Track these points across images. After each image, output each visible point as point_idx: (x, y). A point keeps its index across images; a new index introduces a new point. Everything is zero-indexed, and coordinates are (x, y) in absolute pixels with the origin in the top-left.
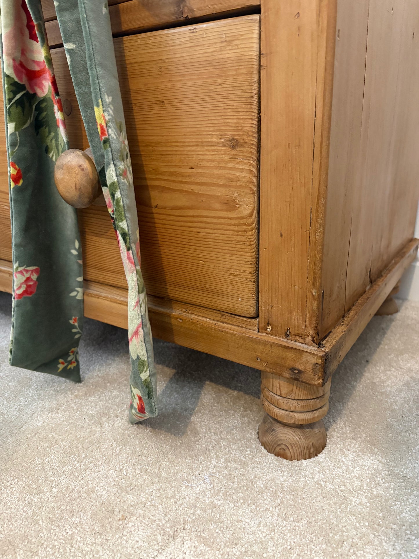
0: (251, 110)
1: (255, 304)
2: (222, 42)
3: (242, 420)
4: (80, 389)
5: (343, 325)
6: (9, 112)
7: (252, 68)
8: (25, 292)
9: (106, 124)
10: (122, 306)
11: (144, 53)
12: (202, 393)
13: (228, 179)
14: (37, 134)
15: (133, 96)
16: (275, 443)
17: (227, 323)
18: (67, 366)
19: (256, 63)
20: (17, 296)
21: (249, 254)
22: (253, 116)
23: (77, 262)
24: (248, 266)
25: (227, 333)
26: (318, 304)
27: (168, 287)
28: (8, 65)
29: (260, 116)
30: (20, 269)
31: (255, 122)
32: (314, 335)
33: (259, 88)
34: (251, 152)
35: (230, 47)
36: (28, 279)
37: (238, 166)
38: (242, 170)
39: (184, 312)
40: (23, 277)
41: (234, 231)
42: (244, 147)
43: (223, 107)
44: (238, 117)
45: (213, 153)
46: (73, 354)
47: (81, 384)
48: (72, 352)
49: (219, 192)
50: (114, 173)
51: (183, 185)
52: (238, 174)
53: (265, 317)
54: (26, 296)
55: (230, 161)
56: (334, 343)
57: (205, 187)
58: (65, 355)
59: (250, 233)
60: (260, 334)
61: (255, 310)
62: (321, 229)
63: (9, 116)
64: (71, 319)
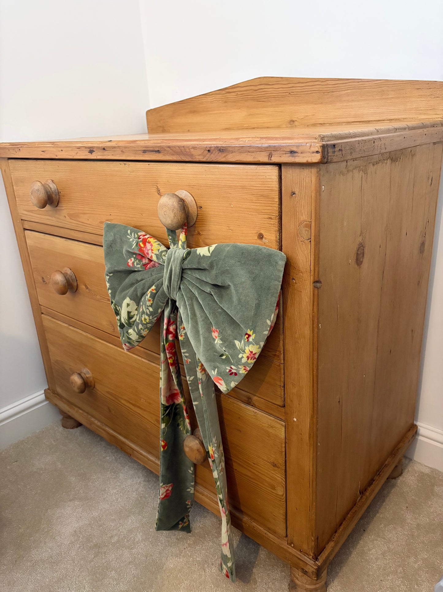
0: (282, 456)
1: (285, 532)
3: (281, 574)
4: (190, 539)
5: (333, 540)
6: (163, 419)
7: (282, 441)
8: (165, 496)
9: (214, 453)
13: (272, 477)
14: (174, 420)
18: (184, 525)
19: (284, 441)
20: (161, 498)
21: (282, 511)
22: (283, 459)
23: (192, 476)
24: (282, 515)
25: (271, 541)
26: (314, 543)
27: (241, 505)
28: (164, 400)
29: (286, 460)
30: (163, 486)
31: (284, 461)
33: (286, 449)
34: (282, 472)
35: (272, 429)
36: (167, 490)
37: (276, 474)
38: (278, 477)
39: (250, 520)
40: (164, 489)
41: (275, 498)
42: (278, 468)
43: (270, 449)
44: (276, 456)
45: (264, 463)
46: (187, 518)
47: (189, 534)
48: (187, 516)
49: (267, 479)
50: (217, 474)
51: (250, 468)
52: (276, 477)
53: (290, 539)
54: (166, 498)
55: (272, 471)
56: (324, 558)
57: (260, 474)
58: (182, 520)
59: (282, 502)
60: (288, 546)
61: (285, 534)
62: (315, 514)
63: (163, 420)
64: (187, 501)
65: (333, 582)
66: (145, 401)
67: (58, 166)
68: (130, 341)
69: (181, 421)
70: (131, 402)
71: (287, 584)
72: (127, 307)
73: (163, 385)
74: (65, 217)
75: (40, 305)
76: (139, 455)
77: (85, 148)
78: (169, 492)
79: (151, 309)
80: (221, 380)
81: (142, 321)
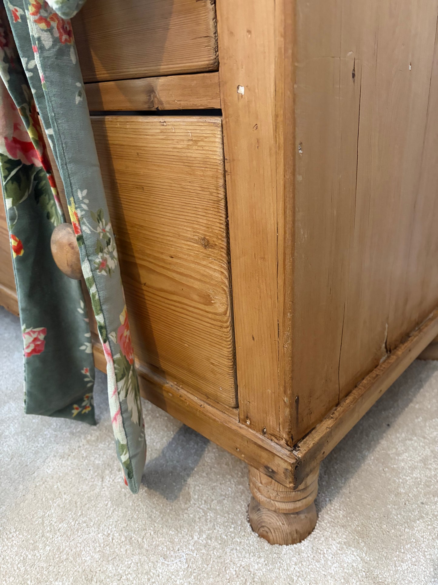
0: (219, 214)
1: (234, 396)
2: (189, 140)
3: (237, 488)
5: (332, 418)
6: (6, 189)
7: (217, 172)
8: (34, 351)
9: (79, 221)
11: (123, 137)
12: (206, 449)
13: (203, 275)
14: (38, 202)
15: (117, 176)
16: (259, 524)
17: (212, 406)
18: (82, 411)
19: (221, 168)
20: (27, 355)
21: (225, 349)
22: (221, 220)
23: (84, 320)
24: (226, 360)
25: (210, 418)
26: (290, 411)
27: (160, 360)
29: (228, 221)
30: (28, 330)
31: (223, 227)
32: (288, 439)
33: (226, 192)
34: (221, 255)
35: (196, 147)
36: (35, 339)
37: (210, 265)
38: (215, 270)
39: (176, 385)
40: (30, 337)
41: (212, 324)
42: (214, 249)
43: (194, 206)
44: (208, 218)
45: (189, 248)
46: (88, 400)
47: (95, 427)
48: (88, 397)
49: (197, 285)
50: (89, 269)
51: (165, 271)
52: (211, 272)
53: (244, 411)
54: (35, 354)
55: (204, 260)
56: (311, 445)
57: (184, 278)
58: (79, 401)
59: (225, 330)
60: (240, 425)
61: (235, 401)
62: (290, 341)
63: (6, 192)
64: (83, 369)
65: (331, 504)
69: (52, 207)
71: (244, 504)
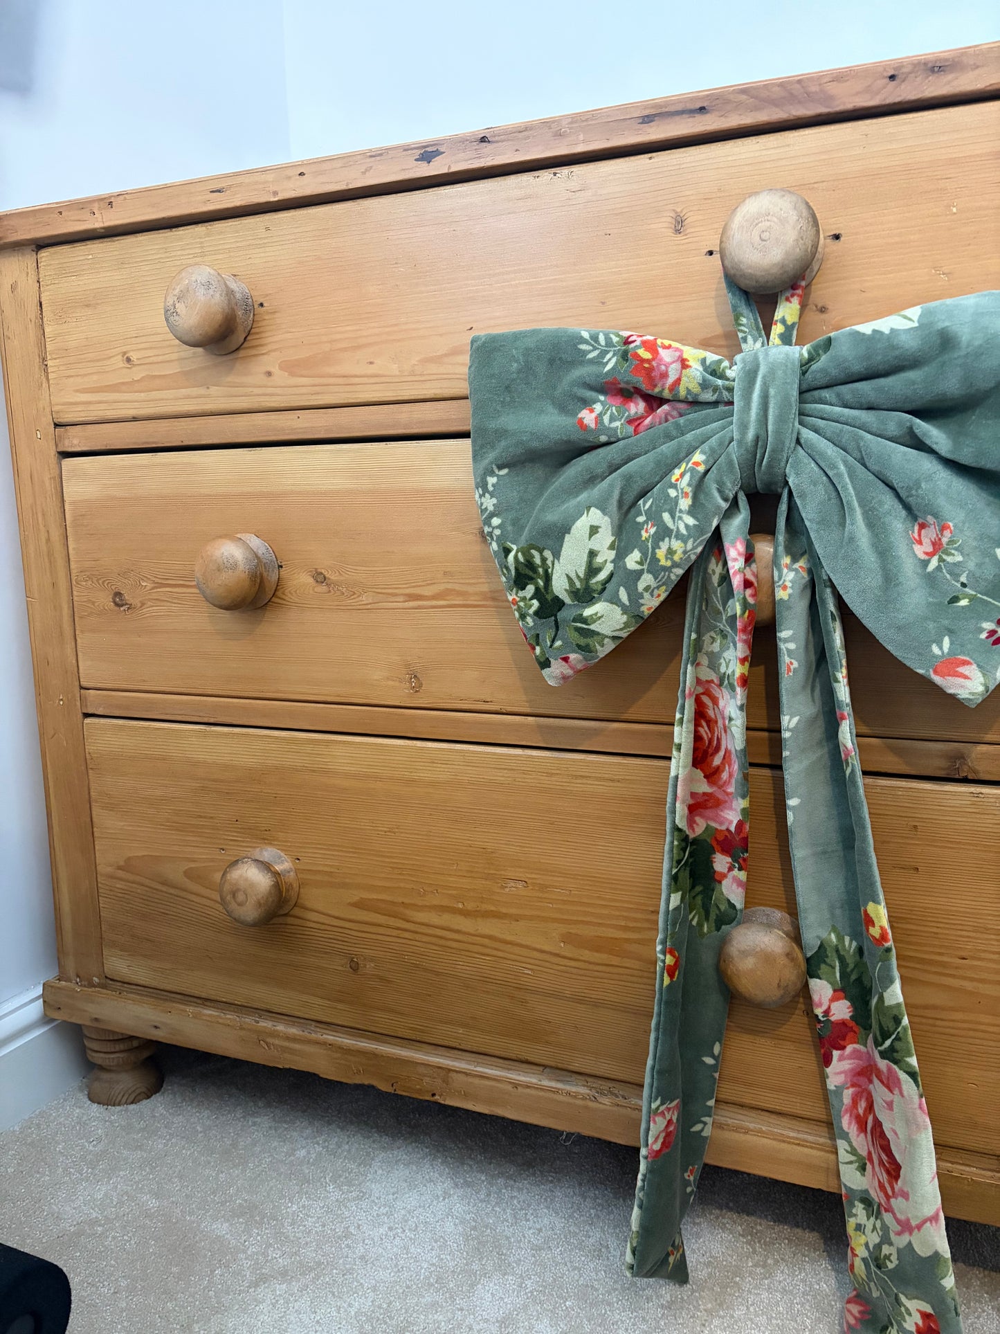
6: (675, 879)
8: (663, 1145)
10: (799, 1148)
18: (675, 1258)
20: (653, 1155)
23: (712, 1076)
28: (682, 817)
36: (670, 1122)
40: (663, 1120)
46: (678, 1234)
54: (662, 1153)
58: (672, 1239)
63: (674, 884)
64: (686, 1171)
66: (520, 885)
67: (267, 229)
68: (589, 641)
70: (460, 906)
72: (591, 536)
73: (685, 767)
74: (269, 374)
75: (82, 688)
76: (477, 1081)
77: (405, 150)
78: (671, 1128)
79: (691, 521)
80: (965, 663)
81: (655, 560)
